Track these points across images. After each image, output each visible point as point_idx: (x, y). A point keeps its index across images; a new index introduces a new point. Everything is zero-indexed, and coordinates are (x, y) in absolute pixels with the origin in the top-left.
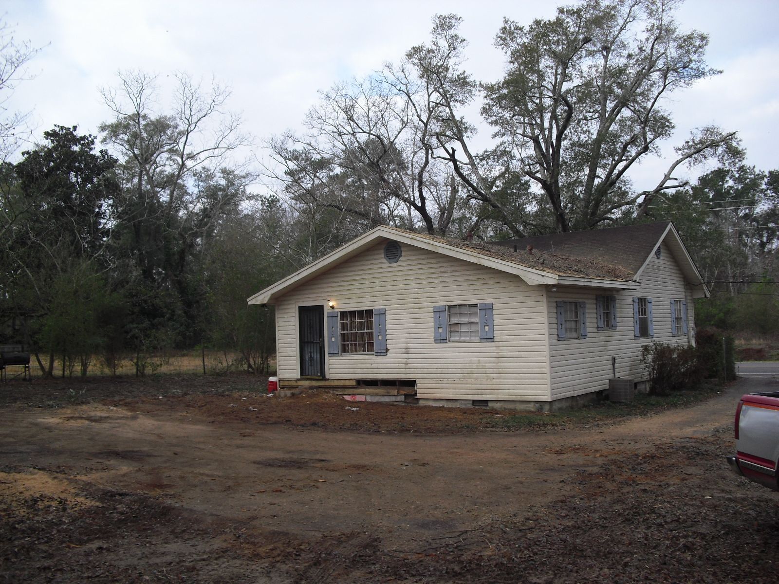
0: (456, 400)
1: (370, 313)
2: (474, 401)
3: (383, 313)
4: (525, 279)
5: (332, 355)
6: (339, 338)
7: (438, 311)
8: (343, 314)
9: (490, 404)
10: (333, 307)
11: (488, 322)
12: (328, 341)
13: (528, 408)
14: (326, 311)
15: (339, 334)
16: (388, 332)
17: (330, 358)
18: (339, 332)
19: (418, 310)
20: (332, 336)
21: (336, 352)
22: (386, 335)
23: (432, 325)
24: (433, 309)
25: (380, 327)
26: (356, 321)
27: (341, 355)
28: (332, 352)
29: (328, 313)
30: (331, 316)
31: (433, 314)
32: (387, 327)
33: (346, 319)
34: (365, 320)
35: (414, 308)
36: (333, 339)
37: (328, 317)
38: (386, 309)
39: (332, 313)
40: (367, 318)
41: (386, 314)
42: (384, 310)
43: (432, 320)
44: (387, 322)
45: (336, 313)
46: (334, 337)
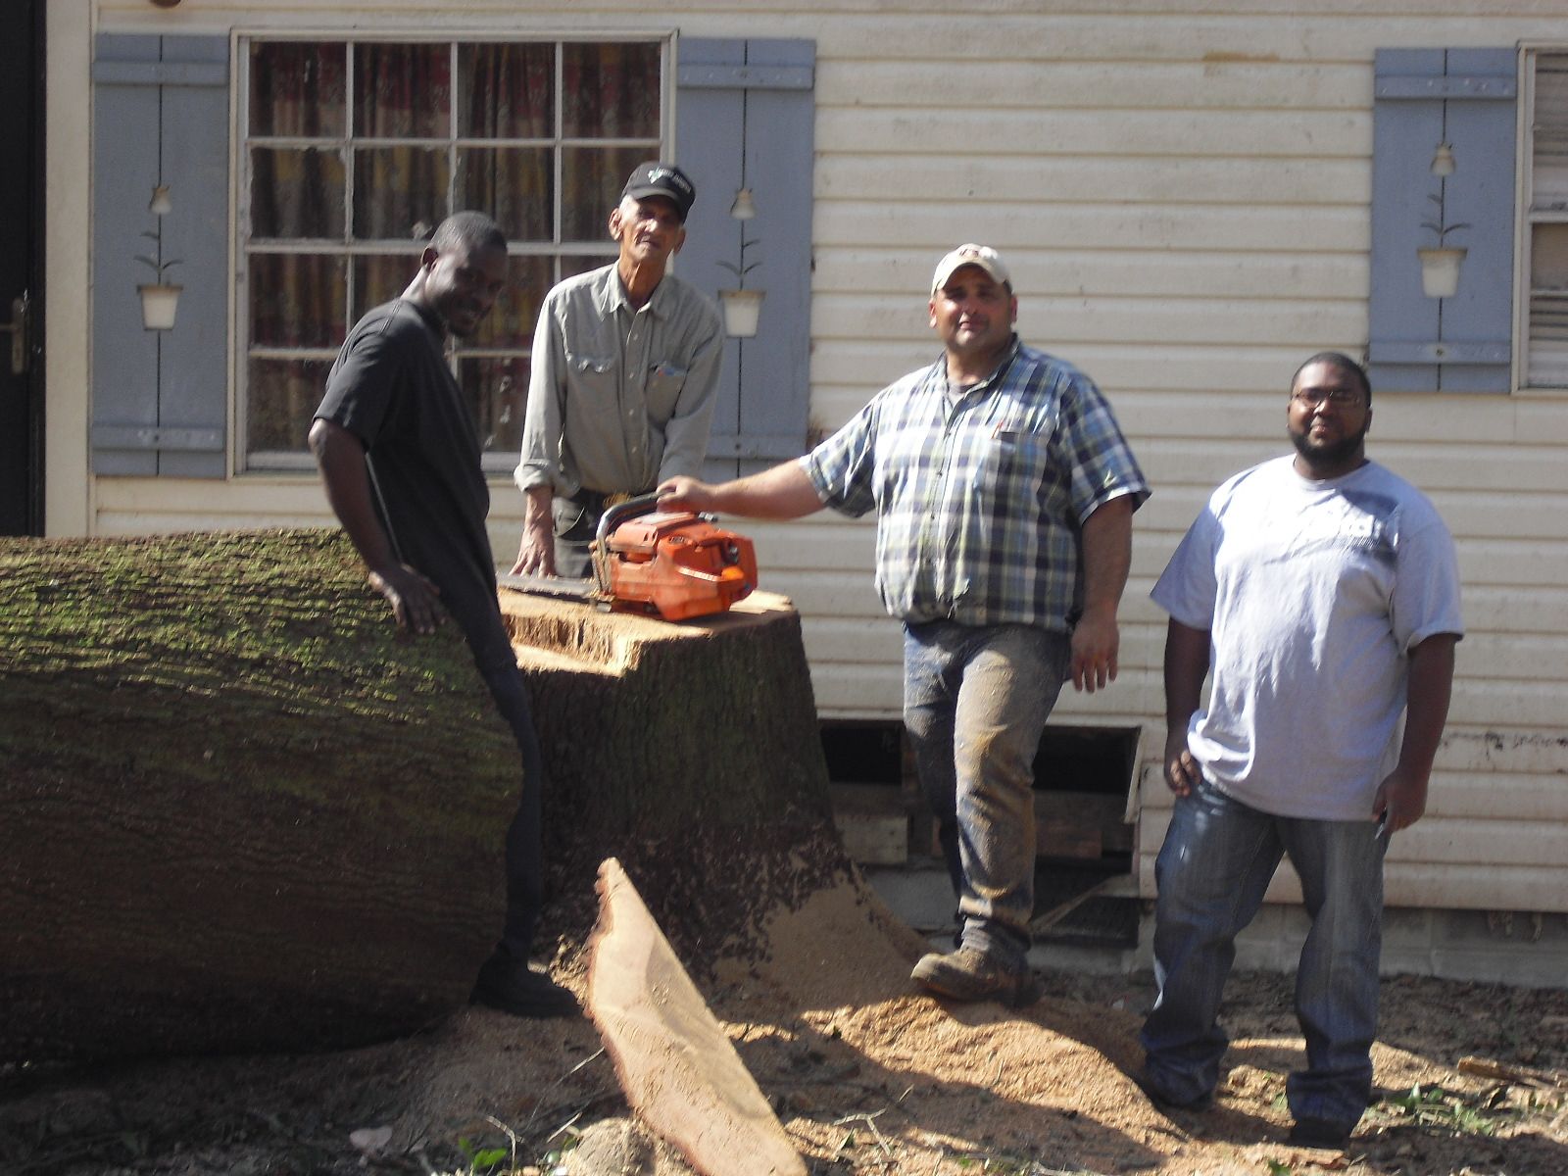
1: (617, 80)
6: (237, 299)
7: (1427, 100)
8: (290, 72)
12: (101, 322)
15: (237, 263)
16: (832, 267)
17: (112, 494)
18: (240, 245)
19: (1197, 71)
20: (149, 276)
21: (197, 440)
22: (804, 299)
23: (1352, 225)
24: (1355, 84)
25: (743, 213)
26: (452, 140)
27: (248, 469)
28: (145, 438)
29: (107, 51)
30: (148, 73)
31: (1363, 122)
32: (832, 223)
33: (326, 117)
34: (562, 141)
35: (1148, 55)
36: (161, 311)
37: (102, 86)
38: (827, 45)
39: (160, 48)
40: (587, 122)
41: (823, 94)
42: (805, 55)
43: (1355, 180)
44: (832, 175)
45: (211, 51)
46: (170, 288)
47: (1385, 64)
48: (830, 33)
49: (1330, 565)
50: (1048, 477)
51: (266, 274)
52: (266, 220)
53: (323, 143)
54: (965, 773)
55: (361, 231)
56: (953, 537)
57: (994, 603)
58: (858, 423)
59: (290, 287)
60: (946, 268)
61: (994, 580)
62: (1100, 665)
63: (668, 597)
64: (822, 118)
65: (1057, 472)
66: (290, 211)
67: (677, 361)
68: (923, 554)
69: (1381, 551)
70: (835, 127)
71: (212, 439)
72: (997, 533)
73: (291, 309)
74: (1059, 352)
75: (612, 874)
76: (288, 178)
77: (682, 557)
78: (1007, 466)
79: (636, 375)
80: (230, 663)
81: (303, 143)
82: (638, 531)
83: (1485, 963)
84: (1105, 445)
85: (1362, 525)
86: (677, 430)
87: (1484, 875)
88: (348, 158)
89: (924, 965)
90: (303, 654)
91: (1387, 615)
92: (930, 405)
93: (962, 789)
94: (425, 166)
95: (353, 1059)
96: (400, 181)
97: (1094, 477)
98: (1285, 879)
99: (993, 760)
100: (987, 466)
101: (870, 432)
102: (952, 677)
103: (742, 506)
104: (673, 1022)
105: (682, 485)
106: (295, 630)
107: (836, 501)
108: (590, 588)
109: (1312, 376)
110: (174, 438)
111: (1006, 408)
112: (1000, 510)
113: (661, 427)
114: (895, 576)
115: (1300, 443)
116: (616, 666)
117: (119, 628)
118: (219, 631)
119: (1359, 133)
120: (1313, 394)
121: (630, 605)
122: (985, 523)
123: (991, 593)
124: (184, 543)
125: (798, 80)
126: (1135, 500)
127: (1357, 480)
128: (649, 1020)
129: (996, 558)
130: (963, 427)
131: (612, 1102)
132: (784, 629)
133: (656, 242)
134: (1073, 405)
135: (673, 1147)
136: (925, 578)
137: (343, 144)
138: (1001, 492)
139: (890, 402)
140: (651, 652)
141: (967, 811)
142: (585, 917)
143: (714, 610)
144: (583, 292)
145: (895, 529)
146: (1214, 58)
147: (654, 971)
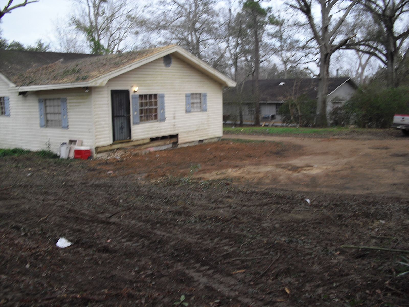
0: (193, 142)
2: (199, 141)
3: (162, 96)
5: (135, 123)
6: (139, 112)
7: (187, 96)
8: (141, 96)
9: (204, 142)
10: (135, 92)
11: (205, 102)
12: (133, 115)
13: (215, 141)
14: (131, 94)
25: (161, 105)
26: (148, 101)
36: (135, 113)
37: (132, 98)
39: (135, 95)
48: (165, 93)
55: (144, 107)
88: (143, 102)
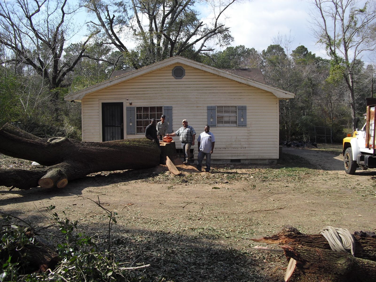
0: (220, 160)
1: (160, 109)
2: (231, 160)
4: (276, 95)
5: (129, 134)
6: (136, 123)
7: (210, 109)
8: (139, 109)
9: (242, 162)
10: (131, 104)
11: (244, 116)
12: (127, 125)
13: (264, 163)
14: (126, 106)
15: (136, 121)
16: (174, 120)
17: (128, 136)
18: (136, 120)
19: (196, 108)
20: (130, 122)
21: (133, 132)
22: (172, 122)
23: (206, 117)
24: (206, 108)
25: (168, 117)
26: (149, 113)
27: (137, 134)
28: (130, 132)
29: (127, 108)
30: (130, 109)
31: (207, 110)
32: (173, 118)
33: (141, 112)
34: (156, 113)
35: (193, 107)
36: (131, 124)
37: (127, 110)
38: (173, 107)
39: (131, 108)
40: (158, 112)
41: (173, 109)
42: (172, 107)
43: (206, 114)
44: (173, 115)
45: (134, 108)
46: (132, 123)
47: (208, 107)
48: (173, 106)
49: (207, 138)
50: (190, 133)
51: (137, 122)
52: (137, 118)
53: (141, 113)
54: (186, 151)
55: (143, 119)
56: (185, 137)
57: (187, 141)
58: (178, 130)
59: (139, 122)
60: (183, 121)
61: (187, 139)
62: (194, 144)
63: (167, 141)
64: (173, 111)
65: (191, 133)
66: (139, 118)
67: (166, 127)
68: (183, 138)
69: (210, 137)
70: (174, 112)
71: (134, 132)
72: (187, 137)
73: (139, 124)
74: (190, 125)
75: (167, 157)
76: (139, 116)
77: (168, 139)
78: (188, 133)
79: (163, 128)
80: (144, 145)
81: (140, 113)
82: (165, 137)
83: (215, 163)
84: (193, 131)
85: (209, 135)
86: (166, 131)
87: (216, 157)
88: (143, 114)
89: (184, 162)
90: (148, 145)
91: (211, 141)
92: (183, 129)
93: (186, 152)
94: (147, 115)
95: (151, 169)
96: (146, 115)
97: (193, 133)
98: (205, 157)
99: (187, 150)
100: (186, 133)
101: (179, 131)
102: (185, 145)
103: (171, 135)
104: (171, 165)
105: (168, 134)
106: (147, 143)
107: (177, 135)
108: (162, 141)
109: (206, 127)
110: (132, 132)
111: (187, 129)
112: (187, 135)
113: (165, 131)
114: (181, 139)
115: (205, 131)
116: (165, 145)
117: (138, 143)
118: (143, 144)
119: (206, 111)
120: (206, 128)
121: (164, 142)
122: (186, 136)
123: (187, 140)
124: (140, 139)
125: (171, 109)
126: (195, 134)
127: (209, 133)
128: (170, 165)
129: (187, 138)
130: (185, 131)
131: (168, 170)
132: (174, 143)
133: (163, 120)
134: (191, 128)
135: (172, 172)
136: (183, 140)
137: (142, 113)
138: (187, 134)
139: (180, 129)
140: (166, 144)
141: (186, 153)
142: (166, 159)
143: (170, 142)
144: (160, 123)
145: (181, 137)
146: (197, 107)
147: (170, 162)
